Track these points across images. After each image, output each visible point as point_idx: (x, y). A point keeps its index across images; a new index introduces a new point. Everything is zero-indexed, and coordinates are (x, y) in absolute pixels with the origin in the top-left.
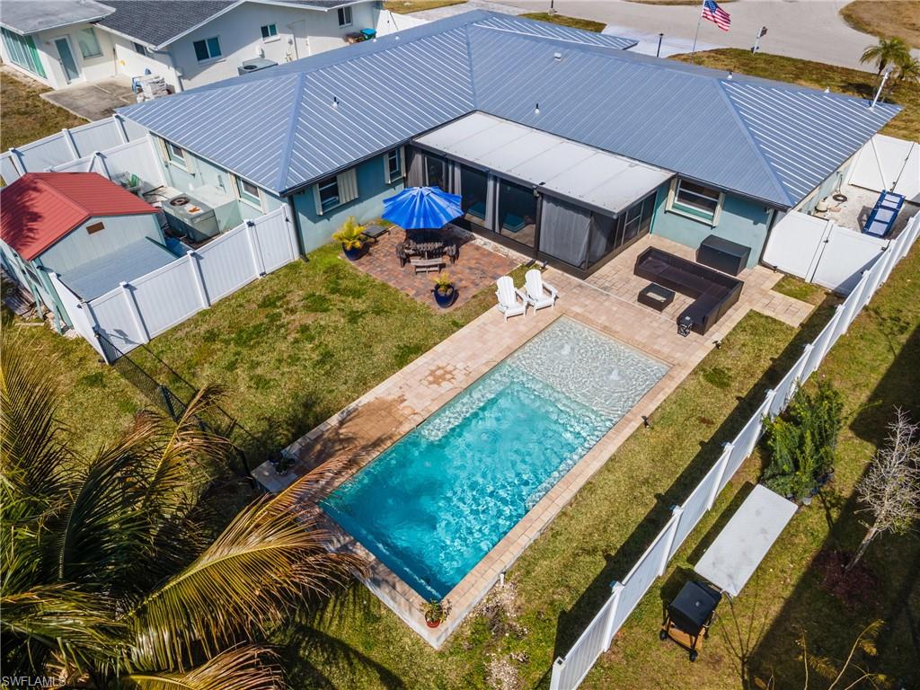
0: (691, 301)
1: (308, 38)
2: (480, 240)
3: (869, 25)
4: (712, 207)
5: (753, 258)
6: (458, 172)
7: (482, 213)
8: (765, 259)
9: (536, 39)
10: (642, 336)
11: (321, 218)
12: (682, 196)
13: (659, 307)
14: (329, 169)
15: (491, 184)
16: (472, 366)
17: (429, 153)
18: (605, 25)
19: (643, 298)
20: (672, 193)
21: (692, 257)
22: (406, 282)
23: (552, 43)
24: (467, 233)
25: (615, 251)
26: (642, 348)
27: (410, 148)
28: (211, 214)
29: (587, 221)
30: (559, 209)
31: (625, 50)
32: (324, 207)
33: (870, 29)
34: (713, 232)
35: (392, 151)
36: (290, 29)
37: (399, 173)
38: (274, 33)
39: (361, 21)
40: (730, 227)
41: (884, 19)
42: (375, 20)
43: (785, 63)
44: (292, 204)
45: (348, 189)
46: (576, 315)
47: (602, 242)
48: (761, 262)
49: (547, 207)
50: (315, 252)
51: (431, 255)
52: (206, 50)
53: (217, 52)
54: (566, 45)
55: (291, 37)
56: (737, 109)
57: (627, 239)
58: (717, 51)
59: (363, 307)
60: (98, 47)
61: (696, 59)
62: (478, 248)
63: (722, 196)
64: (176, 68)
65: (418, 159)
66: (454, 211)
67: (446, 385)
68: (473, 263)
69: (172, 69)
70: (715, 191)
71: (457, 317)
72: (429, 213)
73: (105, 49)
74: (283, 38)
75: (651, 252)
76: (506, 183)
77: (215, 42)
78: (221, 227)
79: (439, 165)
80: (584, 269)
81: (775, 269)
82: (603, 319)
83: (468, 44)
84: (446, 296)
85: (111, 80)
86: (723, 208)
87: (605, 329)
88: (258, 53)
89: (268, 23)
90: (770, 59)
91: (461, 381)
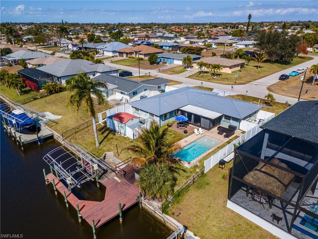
0: (226, 134)
1: (152, 91)
2: (190, 125)
3: (272, 90)
4: (230, 120)
5: (237, 128)
6: (187, 114)
7: (191, 121)
8: (240, 129)
9: (199, 92)
10: (218, 138)
11: (164, 120)
12: (225, 118)
13: (221, 134)
14: (166, 112)
15: (192, 116)
16: (191, 141)
17: (181, 111)
18: (213, 89)
19: (218, 133)
20: (223, 118)
21: (228, 128)
22: (178, 131)
23: (202, 93)
24: (188, 124)
25: (214, 127)
26: (218, 139)
27: (178, 110)
28: (144, 120)
29: (209, 121)
30: (204, 119)
31: (216, 95)
32: (164, 119)
33: (272, 91)
34: (231, 124)
35: (175, 110)
36: (149, 89)
37: (176, 114)
38: (146, 90)
39: (162, 88)
40: (233, 123)
41: (277, 89)
42: (165, 88)
43: (252, 98)
44: (160, 118)
45: (168, 116)
46: (207, 135)
47: (212, 125)
48: (239, 129)
49: (202, 119)
50: (162, 126)
51: (183, 126)
52: (135, 93)
53: (136, 94)
54: (205, 94)
55: (149, 91)
56: (234, 105)
57: (216, 125)
58: (237, 95)
59: (172, 134)
60: (113, 93)
61: (233, 97)
62: (190, 126)
63: (231, 118)
64: (130, 96)
65: (179, 112)
66: (187, 119)
67: (187, 143)
68: (189, 128)
69: (129, 97)
70: (230, 117)
71: (188, 135)
72: (183, 119)
73: (114, 93)
74: (148, 91)
75: (220, 127)
76: (196, 115)
77: (136, 92)
78: (145, 122)
79: (183, 112)
80: (209, 129)
81: (241, 130)
82: (212, 136)
83: (187, 93)
84: (186, 132)
85: (114, 99)
86: (232, 120)
87: (212, 137)
88: (143, 94)
89: (146, 89)
90: (249, 97)
91: (189, 142)
